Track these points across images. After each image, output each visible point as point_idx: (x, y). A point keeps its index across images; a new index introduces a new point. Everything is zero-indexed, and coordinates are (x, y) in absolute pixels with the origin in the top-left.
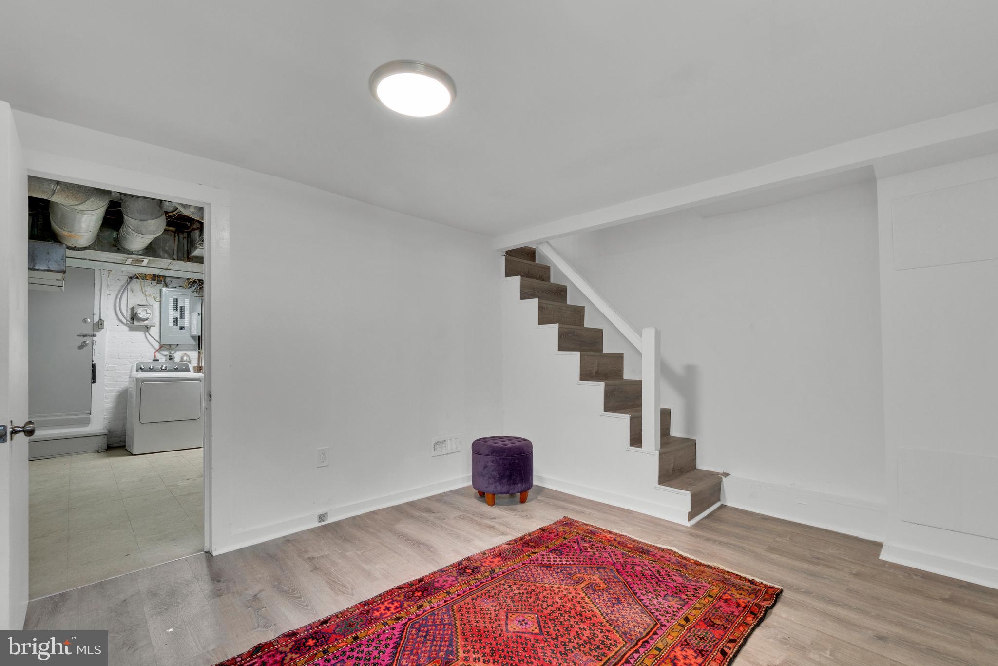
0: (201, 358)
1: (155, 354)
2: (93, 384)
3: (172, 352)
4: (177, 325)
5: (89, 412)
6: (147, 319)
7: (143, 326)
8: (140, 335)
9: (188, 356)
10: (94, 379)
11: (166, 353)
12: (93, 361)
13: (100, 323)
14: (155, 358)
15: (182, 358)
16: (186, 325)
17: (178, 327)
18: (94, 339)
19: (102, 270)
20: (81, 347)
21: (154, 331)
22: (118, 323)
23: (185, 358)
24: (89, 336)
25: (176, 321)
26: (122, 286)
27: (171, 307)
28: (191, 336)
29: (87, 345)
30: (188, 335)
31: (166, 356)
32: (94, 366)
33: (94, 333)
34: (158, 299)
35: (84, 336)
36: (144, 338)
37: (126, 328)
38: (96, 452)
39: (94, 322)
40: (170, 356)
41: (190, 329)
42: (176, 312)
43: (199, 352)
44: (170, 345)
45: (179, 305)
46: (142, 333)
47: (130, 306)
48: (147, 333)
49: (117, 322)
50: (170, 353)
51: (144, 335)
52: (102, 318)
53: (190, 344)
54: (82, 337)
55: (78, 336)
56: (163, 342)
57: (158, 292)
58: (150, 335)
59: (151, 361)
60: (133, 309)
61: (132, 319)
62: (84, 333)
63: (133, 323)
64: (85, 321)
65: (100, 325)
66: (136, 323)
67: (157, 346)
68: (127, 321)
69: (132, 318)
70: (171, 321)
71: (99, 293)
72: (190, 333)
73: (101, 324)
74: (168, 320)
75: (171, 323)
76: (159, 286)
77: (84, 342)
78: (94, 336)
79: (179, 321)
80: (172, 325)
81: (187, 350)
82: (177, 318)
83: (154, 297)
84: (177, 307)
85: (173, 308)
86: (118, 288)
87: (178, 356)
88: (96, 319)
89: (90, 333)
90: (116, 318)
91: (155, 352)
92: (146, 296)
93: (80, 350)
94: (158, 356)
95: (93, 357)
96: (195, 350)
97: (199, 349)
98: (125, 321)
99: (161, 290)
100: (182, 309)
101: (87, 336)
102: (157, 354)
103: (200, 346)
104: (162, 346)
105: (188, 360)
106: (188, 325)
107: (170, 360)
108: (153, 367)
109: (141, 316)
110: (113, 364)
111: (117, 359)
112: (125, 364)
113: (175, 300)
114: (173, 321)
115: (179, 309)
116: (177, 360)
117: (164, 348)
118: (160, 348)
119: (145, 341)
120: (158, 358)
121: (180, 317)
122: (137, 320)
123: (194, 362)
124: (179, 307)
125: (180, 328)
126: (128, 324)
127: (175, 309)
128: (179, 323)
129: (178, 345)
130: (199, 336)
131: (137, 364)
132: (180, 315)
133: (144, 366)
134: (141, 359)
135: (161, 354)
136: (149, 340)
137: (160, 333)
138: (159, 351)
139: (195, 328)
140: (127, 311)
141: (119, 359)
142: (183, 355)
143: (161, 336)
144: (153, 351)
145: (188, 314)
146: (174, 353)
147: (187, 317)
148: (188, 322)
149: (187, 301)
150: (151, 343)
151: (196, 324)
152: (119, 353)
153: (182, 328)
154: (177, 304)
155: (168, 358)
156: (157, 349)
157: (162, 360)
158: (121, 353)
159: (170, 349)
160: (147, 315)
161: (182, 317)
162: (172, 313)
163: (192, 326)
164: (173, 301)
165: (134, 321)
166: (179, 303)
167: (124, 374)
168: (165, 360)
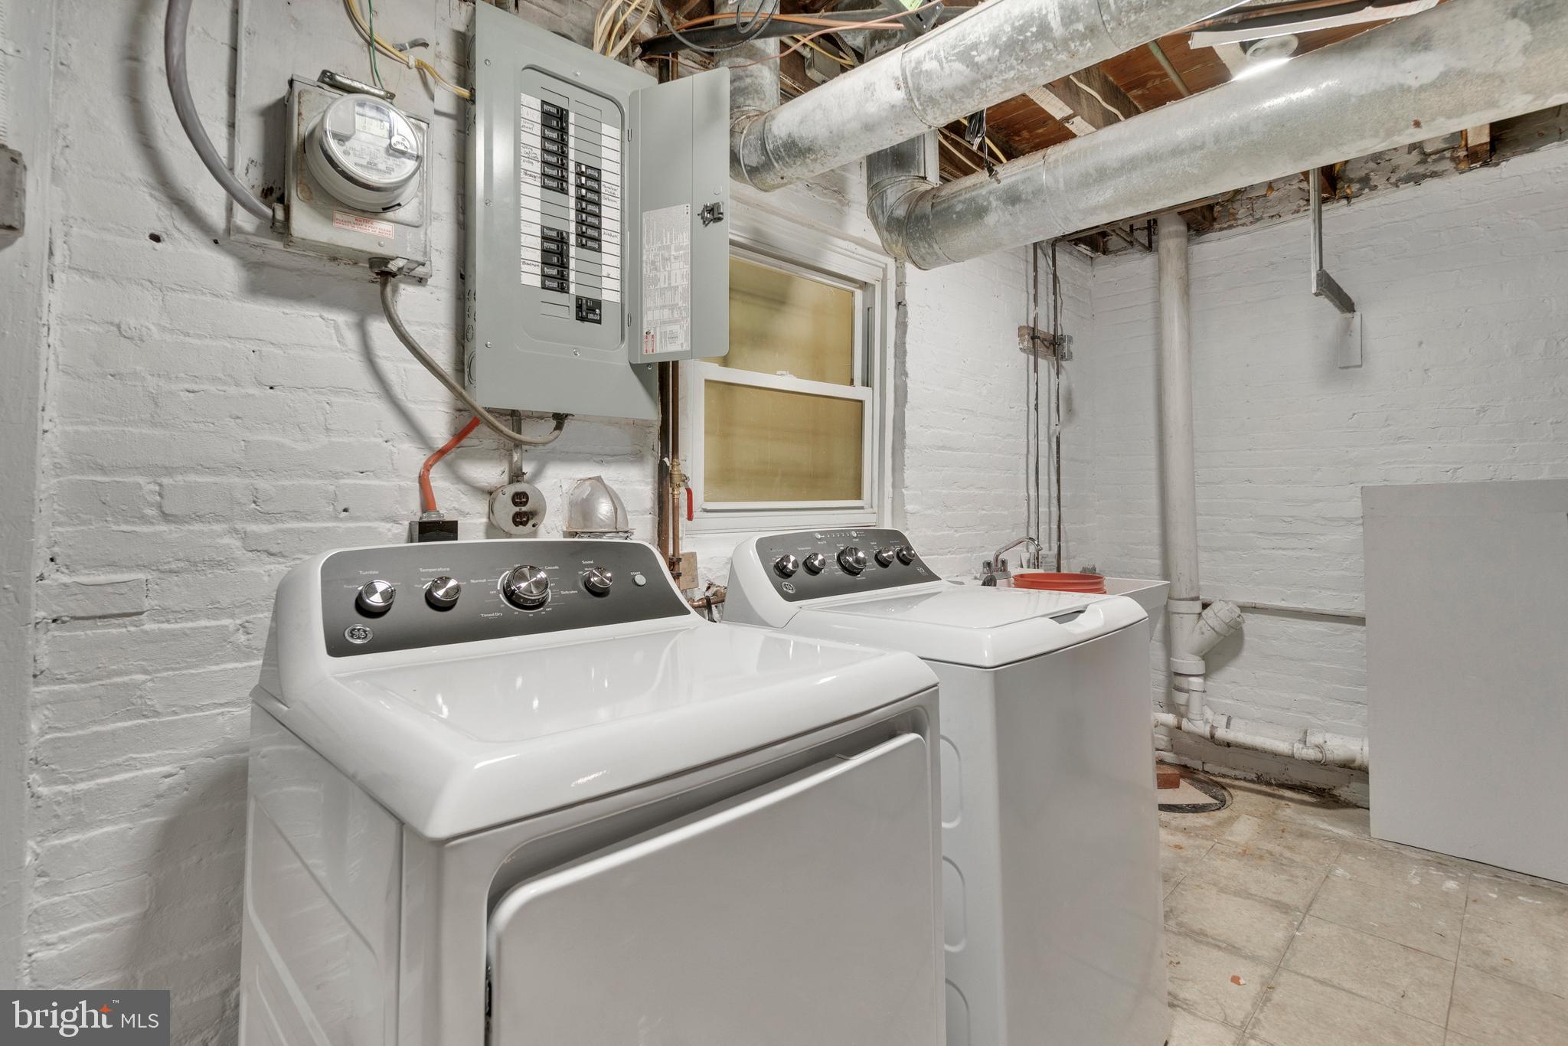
0: (676, 509)
1: (423, 482)
3: (528, 469)
4: (561, 283)
6: (384, 200)
7: (353, 258)
8: (316, 332)
9: (614, 498)
11: (490, 473)
14: (427, 503)
15: (582, 509)
16: (610, 294)
17: (568, 300)
21: (424, 305)
22: (154, 212)
23: (604, 508)
25: (555, 256)
27: (530, 160)
28: (633, 365)
30: (620, 359)
31: (490, 492)
34: (446, 90)
36: (354, 361)
37: (224, 269)
40: (520, 498)
41: (630, 317)
42: (557, 197)
43: (663, 473)
44: (515, 417)
45: (572, 154)
46: (342, 319)
47: (255, 95)
48: (380, 330)
50: (516, 476)
51: (351, 338)
53: (617, 422)
56: (486, 395)
58: (408, 343)
59: (387, 539)
60: (279, 111)
61: (274, 193)
63: (282, 229)
66: (305, 222)
67: (439, 426)
68: (233, 194)
69: (266, 190)
70: (531, 250)
72: (632, 350)
74: (519, 246)
75: (531, 276)
79: (572, 264)
80: (536, 281)
81: (603, 456)
82: (561, 240)
84: (562, 167)
85: (537, 167)
87: (557, 485)
90: (134, 167)
91: (427, 467)
92: (371, 44)
94: (450, 501)
96: (638, 456)
97: (664, 452)
98: (210, 199)
99: (466, 32)
100: (591, 178)
102: (439, 481)
103: (668, 435)
104: (475, 423)
105: (621, 526)
106: (615, 297)
107: (520, 519)
108: (457, 589)
109: (348, 163)
110: (114, 565)
111: (144, 519)
112: (220, 564)
113: (545, 114)
114: (537, 256)
115: (572, 178)
116: (552, 528)
117: (482, 437)
118: (460, 435)
119: (364, 380)
120: (445, 510)
121: (580, 235)
122: (309, 199)
123: (642, 532)
124: (572, 167)
125: (579, 307)
126: (240, 230)
127: (554, 176)
128: (572, 276)
129: (560, 419)
130: (663, 367)
131: (325, 568)
132: (580, 223)
133: (381, 586)
134: (336, 518)
135: (460, 479)
136: (386, 366)
137: (463, 334)
138: (449, 457)
139: (672, 308)
140: (232, 126)
141: (166, 517)
142: (586, 490)
143: (469, 346)
144: (414, 457)
145: (617, 227)
146: (538, 474)
147: (610, 245)
148: (616, 273)
149: (610, 135)
150: (398, 390)
151: (686, 283)
152: (169, 471)
153: (588, 310)
154: (563, 142)
155: (506, 509)
156: (440, 444)
157: (473, 530)
158: (185, 470)
159: (518, 444)
160: (391, 161)
161: (590, 238)
162: (537, 205)
163: (648, 303)
164: (537, 117)
165: (287, 211)
166: (572, 142)
167: (242, 638)
168: (492, 529)
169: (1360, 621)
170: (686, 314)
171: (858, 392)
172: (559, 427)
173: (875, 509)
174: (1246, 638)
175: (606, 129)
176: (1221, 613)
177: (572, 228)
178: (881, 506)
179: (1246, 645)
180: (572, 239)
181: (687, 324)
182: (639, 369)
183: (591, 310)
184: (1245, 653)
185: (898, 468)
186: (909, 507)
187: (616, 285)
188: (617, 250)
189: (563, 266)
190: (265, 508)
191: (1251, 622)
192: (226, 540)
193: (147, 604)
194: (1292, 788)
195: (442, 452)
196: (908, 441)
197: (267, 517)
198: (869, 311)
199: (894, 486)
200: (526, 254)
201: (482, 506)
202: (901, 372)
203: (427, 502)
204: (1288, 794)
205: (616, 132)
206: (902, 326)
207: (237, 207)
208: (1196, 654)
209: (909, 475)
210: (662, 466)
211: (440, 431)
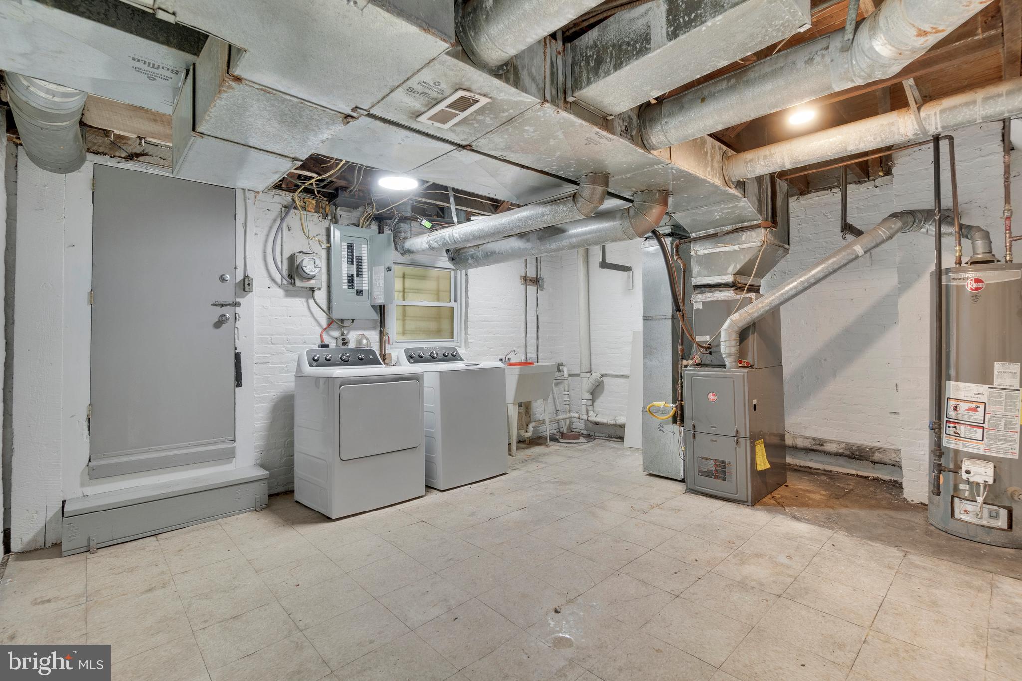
0: (385, 341)
1: (321, 336)
2: (236, 388)
3: (345, 332)
4: (352, 287)
5: (232, 438)
6: (313, 277)
7: (307, 288)
8: (299, 304)
9: (367, 339)
10: (238, 381)
11: (336, 333)
12: (235, 349)
13: (247, 282)
15: (359, 342)
16: (365, 287)
17: (354, 291)
18: (238, 309)
19: (247, 191)
20: (218, 324)
21: (321, 296)
23: (365, 341)
24: (229, 305)
25: (351, 280)
26: (275, 220)
27: (344, 258)
28: (372, 306)
29: (228, 319)
30: (368, 304)
31: (337, 338)
32: (237, 357)
33: (237, 300)
34: (325, 245)
35: (222, 305)
36: (306, 309)
37: (281, 292)
38: (252, 511)
39: (236, 282)
40: (344, 339)
41: (370, 293)
42: (351, 266)
43: (381, 332)
44: (342, 320)
45: (355, 254)
46: (304, 300)
47: (287, 255)
48: (311, 301)
49: (269, 282)
50: (343, 334)
51: (305, 304)
52: (250, 273)
53: (368, 319)
54: (218, 307)
55: (213, 304)
56: (336, 315)
57: (324, 233)
58: (317, 304)
59: (316, 347)
60: (292, 259)
61: (291, 276)
62: (221, 300)
63: (294, 284)
64: (222, 279)
65: (245, 285)
66: (299, 283)
67: (324, 323)
68: (283, 277)
69: (289, 275)
71: (243, 230)
72: (371, 301)
73: (249, 284)
74: (342, 279)
75: (345, 286)
76: (326, 223)
77: (223, 315)
78: (236, 304)
79: (355, 282)
80: (347, 287)
81: (364, 329)
82: (352, 276)
83: (319, 241)
84: (352, 258)
85: (346, 260)
86: (269, 223)
87: (353, 336)
88: (239, 277)
89: (230, 300)
90: (266, 274)
91: (322, 332)
92: (308, 238)
93: (218, 330)
94: (327, 340)
95: (236, 341)
96: (374, 328)
97: (381, 327)
98: (278, 278)
99: (328, 231)
100: (359, 260)
101: (226, 305)
102: (325, 336)
103: (382, 322)
104: (333, 322)
105: (369, 346)
106: (367, 288)
107: (344, 344)
108: (331, 357)
109: (307, 271)
110: (265, 353)
111: (269, 344)
112: (282, 354)
113: (348, 246)
114: (347, 281)
115: (355, 260)
116: (352, 345)
117: (334, 325)
118: (329, 325)
119: (308, 313)
120: (326, 342)
121: (357, 274)
122: (299, 278)
123: (375, 348)
124: (355, 258)
125: (357, 292)
126: (284, 284)
127: (350, 261)
128: (355, 285)
129: (353, 320)
130: (381, 306)
131: (307, 352)
132: (357, 271)
133: (318, 356)
134: (303, 344)
135: (330, 335)
136: (313, 310)
137: (329, 301)
138: (327, 330)
139: (380, 291)
140: (282, 262)
141: (273, 344)
142: (360, 337)
143: (331, 304)
144: (320, 330)
145: (367, 270)
146: (348, 334)
147: (365, 275)
148: (367, 282)
149: (365, 248)
150: (315, 315)
151: (383, 285)
152: (273, 335)
153: (359, 292)
154: (352, 252)
155: (340, 342)
156: (325, 327)
157: (333, 346)
158: (275, 334)
159: (343, 326)
160: (315, 269)
161: (359, 274)
162: (346, 269)
163: (374, 290)
164: (346, 247)
165: (295, 280)
166: (355, 251)
167: (286, 369)
168: (337, 346)
169: (628, 377)
170: (383, 293)
171: (452, 304)
172: (353, 322)
173: (459, 341)
174: (605, 386)
175: (363, 246)
176: (596, 376)
177: (355, 273)
178: (460, 341)
179: (605, 389)
180: (355, 276)
181: (384, 296)
182: (373, 306)
183: (360, 292)
184: (605, 392)
185: (466, 328)
186: (469, 341)
187: (367, 285)
188: (367, 276)
189: (353, 282)
190: (290, 342)
191: (605, 379)
192: (283, 349)
193: (271, 361)
194: (617, 438)
195: (325, 329)
196: (469, 320)
197: (290, 344)
198: (456, 278)
199: (465, 334)
200: (344, 281)
201: (334, 341)
202: (467, 297)
203: (322, 341)
204: (615, 439)
205: (366, 246)
206: (467, 282)
207: (284, 280)
208: (588, 392)
209: (469, 330)
210: (381, 330)
211: (325, 324)
